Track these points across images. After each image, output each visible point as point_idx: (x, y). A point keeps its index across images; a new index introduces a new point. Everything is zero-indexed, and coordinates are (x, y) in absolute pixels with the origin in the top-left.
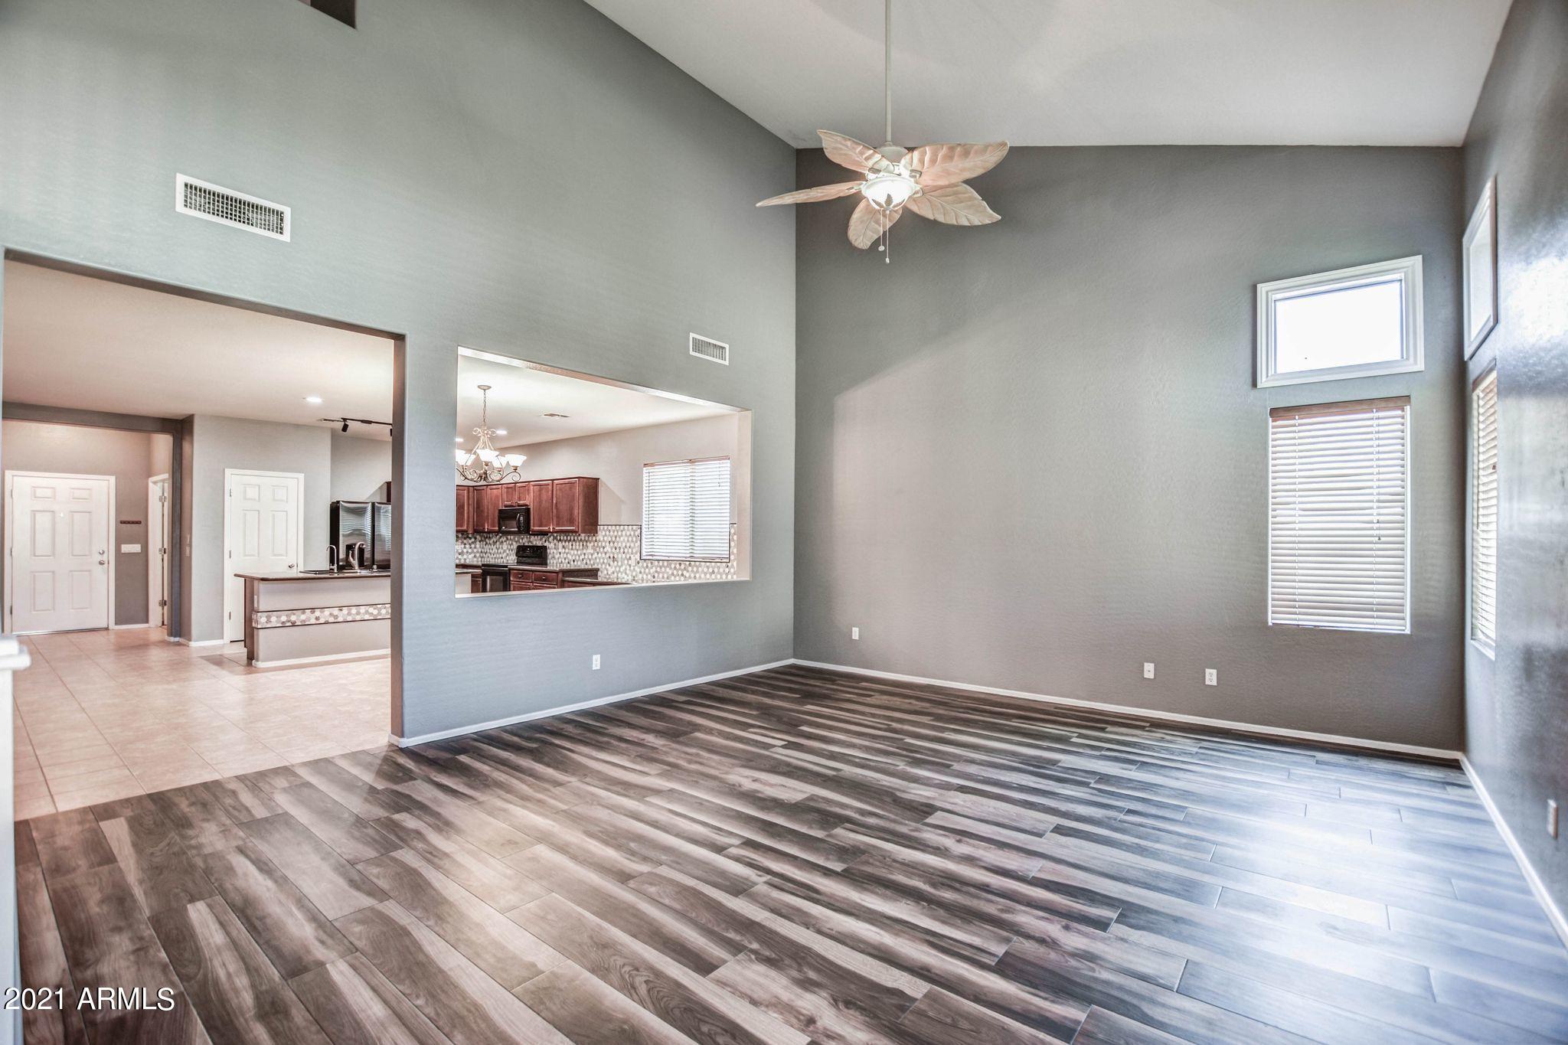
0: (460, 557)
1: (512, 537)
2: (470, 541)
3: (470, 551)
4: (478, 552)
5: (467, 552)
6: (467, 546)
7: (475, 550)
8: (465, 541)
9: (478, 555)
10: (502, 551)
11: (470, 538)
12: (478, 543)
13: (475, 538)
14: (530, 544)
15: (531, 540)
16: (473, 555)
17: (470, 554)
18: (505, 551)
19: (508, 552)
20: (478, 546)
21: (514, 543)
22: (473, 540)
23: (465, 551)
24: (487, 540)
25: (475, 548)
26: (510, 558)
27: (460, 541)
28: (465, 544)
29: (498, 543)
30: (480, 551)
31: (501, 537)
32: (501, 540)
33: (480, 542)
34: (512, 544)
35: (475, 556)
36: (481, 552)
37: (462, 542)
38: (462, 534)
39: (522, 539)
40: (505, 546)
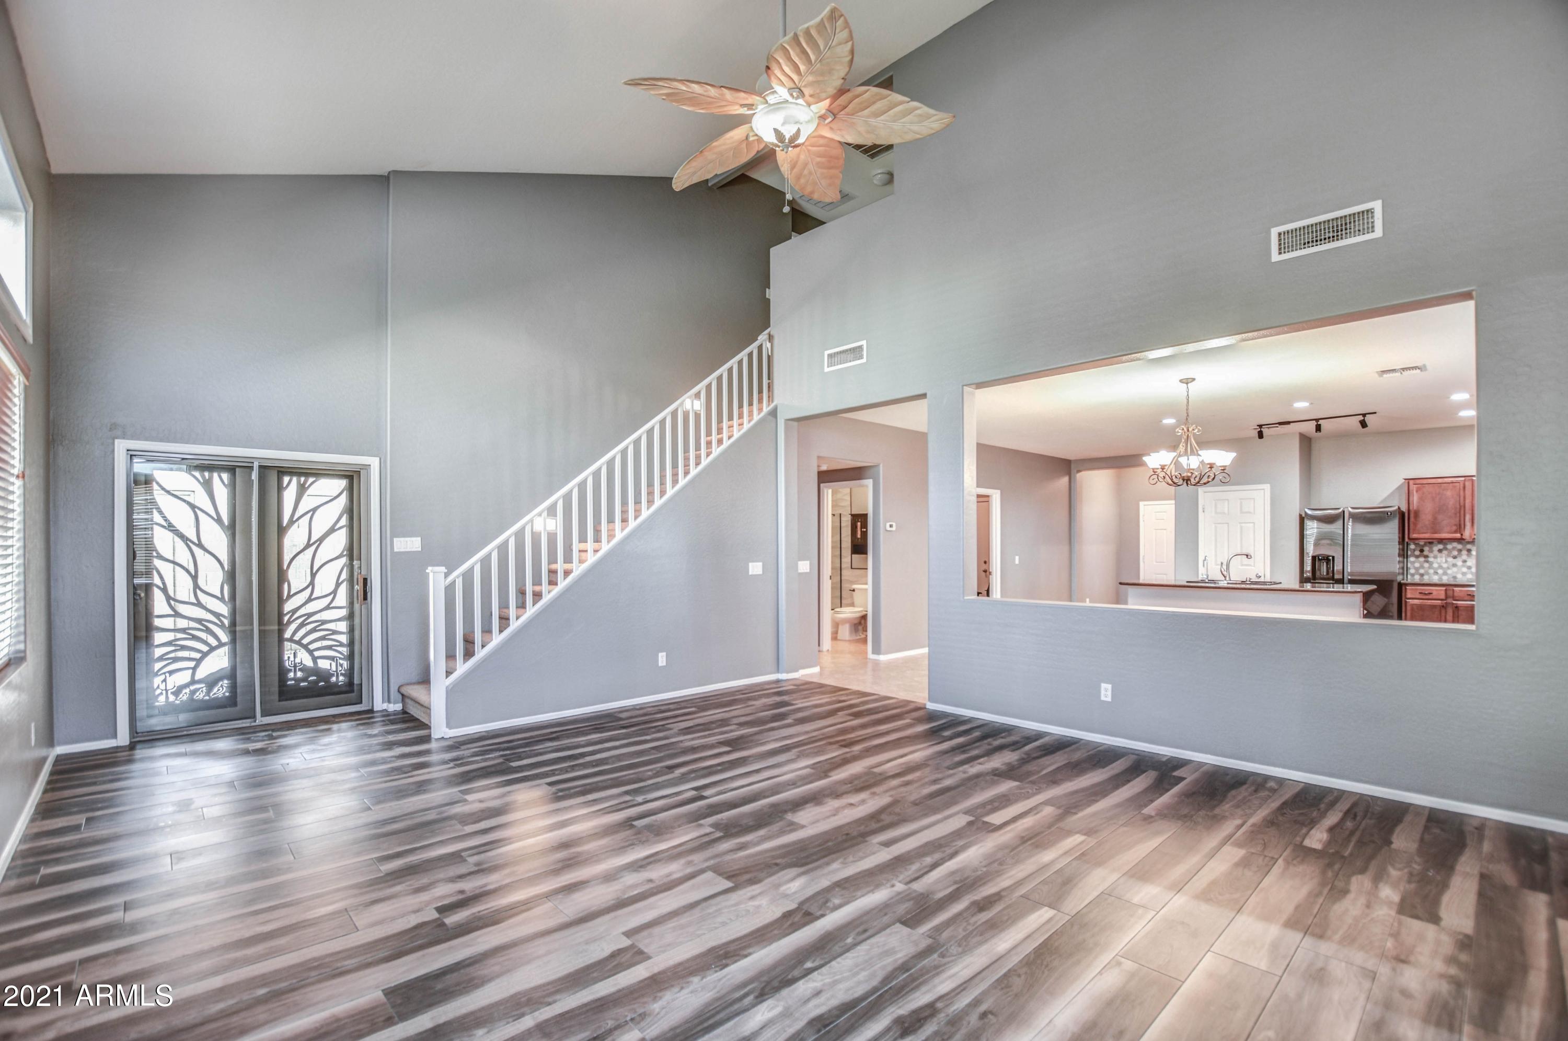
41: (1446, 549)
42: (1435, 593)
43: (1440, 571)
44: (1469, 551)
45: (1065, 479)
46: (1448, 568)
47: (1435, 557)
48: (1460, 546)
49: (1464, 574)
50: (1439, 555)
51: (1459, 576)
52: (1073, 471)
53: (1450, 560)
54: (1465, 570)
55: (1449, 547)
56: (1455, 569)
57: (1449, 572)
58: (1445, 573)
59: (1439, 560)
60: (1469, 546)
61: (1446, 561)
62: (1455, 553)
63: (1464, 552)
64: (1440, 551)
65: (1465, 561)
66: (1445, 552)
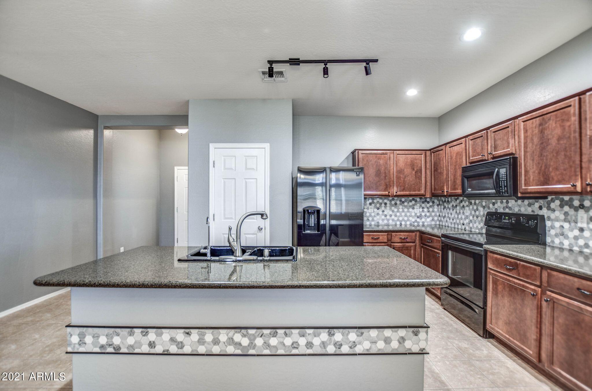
0: (418, 220)
1: (477, 201)
2: (428, 205)
3: (428, 214)
4: (436, 215)
5: (425, 216)
6: (426, 210)
7: (433, 214)
8: (423, 205)
9: (436, 218)
10: (463, 217)
11: (428, 202)
12: (436, 207)
13: (433, 202)
14: (507, 211)
15: (510, 205)
16: (431, 218)
17: (429, 217)
18: (467, 217)
19: (471, 218)
20: (436, 210)
21: (481, 209)
22: (431, 204)
23: (423, 214)
24: (445, 204)
25: (433, 211)
26: (475, 226)
27: (418, 205)
28: (423, 208)
29: (458, 208)
30: (438, 214)
31: (461, 201)
32: (461, 205)
33: (438, 205)
34: (477, 209)
35: (433, 220)
36: (439, 216)
37: (421, 206)
38: (421, 198)
39: (494, 204)
40: (467, 211)
41: (373, 202)
42: (381, 238)
43: (370, 219)
44: (386, 204)
45: (91, 132)
46: (375, 216)
47: (368, 209)
48: (381, 201)
49: (383, 220)
50: (370, 207)
51: (381, 222)
52: (101, 126)
53: (376, 210)
54: (383, 217)
55: (375, 201)
56: (378, 217)
57: (375, 219)
58: (373, 220)
59: (370, 211)
60: (386, 201)
61: (374, 211)
62: (378, 205)
63: (383, 205)
64: (370, 204)
65: (383, 211)
66: (373, 205)
